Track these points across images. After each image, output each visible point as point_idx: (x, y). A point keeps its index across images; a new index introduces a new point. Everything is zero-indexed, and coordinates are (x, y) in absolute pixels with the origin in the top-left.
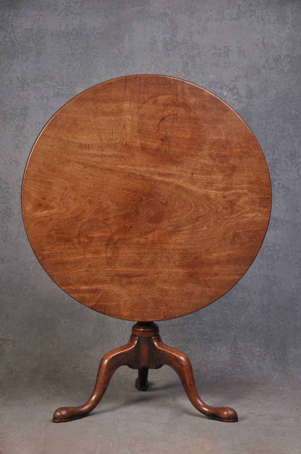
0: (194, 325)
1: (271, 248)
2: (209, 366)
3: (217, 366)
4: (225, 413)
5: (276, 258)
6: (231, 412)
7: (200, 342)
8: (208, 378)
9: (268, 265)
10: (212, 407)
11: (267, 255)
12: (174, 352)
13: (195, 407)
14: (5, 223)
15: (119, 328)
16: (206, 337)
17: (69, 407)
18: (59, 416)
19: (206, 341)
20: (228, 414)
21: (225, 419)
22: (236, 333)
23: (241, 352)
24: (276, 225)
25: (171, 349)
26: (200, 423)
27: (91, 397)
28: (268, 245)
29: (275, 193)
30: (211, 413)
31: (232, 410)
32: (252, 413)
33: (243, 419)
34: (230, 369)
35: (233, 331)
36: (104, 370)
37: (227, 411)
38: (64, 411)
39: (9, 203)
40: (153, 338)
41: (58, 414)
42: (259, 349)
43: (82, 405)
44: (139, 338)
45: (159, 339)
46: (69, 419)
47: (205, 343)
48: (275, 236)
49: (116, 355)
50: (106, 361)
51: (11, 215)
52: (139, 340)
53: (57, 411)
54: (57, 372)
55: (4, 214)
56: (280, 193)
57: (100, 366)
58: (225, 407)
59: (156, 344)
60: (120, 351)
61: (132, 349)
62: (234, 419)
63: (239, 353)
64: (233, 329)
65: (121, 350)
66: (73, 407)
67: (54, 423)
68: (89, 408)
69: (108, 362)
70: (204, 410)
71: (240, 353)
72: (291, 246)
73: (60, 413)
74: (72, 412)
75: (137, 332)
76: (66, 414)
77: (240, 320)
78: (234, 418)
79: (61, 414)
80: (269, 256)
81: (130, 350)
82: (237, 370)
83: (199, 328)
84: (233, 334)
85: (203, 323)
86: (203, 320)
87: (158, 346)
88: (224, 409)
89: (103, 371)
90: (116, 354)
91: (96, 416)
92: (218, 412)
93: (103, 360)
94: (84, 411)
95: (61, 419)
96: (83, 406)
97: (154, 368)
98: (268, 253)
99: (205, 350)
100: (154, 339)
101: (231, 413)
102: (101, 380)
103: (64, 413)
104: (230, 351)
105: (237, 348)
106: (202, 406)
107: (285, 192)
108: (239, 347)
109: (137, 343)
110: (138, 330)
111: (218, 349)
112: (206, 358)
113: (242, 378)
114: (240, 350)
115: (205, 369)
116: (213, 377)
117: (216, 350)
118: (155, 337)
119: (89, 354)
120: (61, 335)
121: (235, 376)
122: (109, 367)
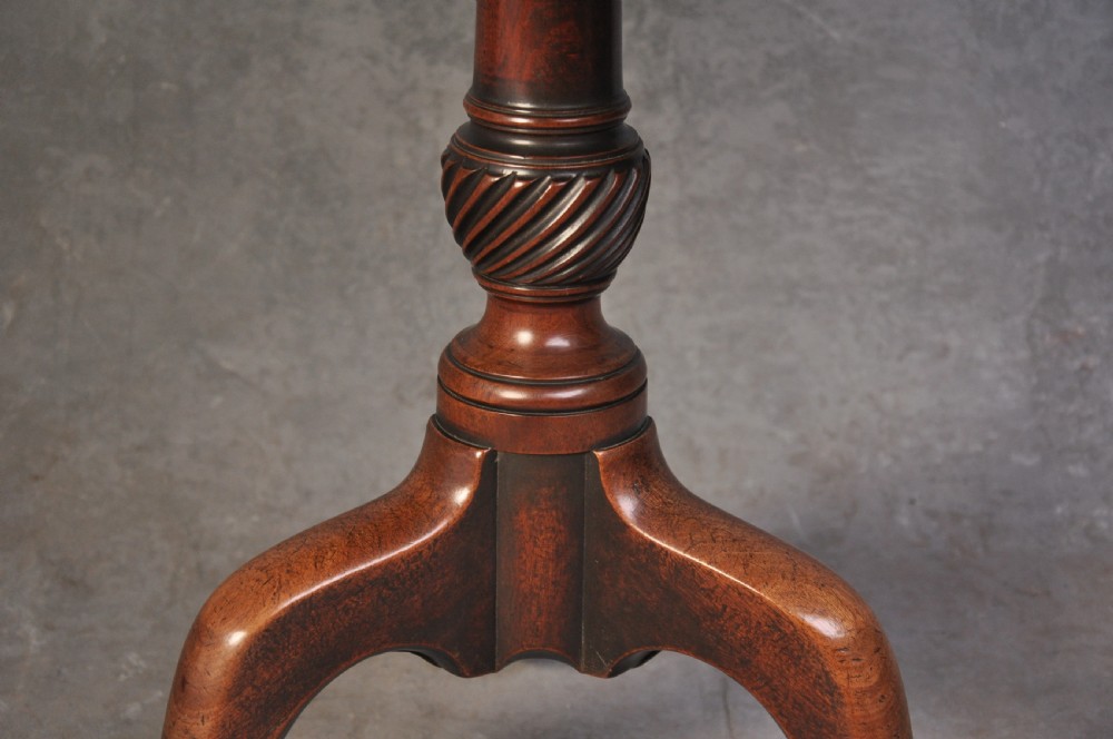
0: (822, 202)
2: (906, 442)
3: (955, 446)
7: (852, 301)
12: (765, 579)
16: (885, 270)
19: (885, 297)
22: (1065, 251)
23: (1093, 361)
34: (1030, 461)
35: (1047, 236)
40: (599, 454)
44: (489, 459)
45: (644, 463)
47: (883, 307)
49: (303, 602)
50: (234, 639)
52: (486, 479)
54: (36, 478)
59: (627, 506)
60: (337, 568)
61: (435, 540)
63: (1077, 364)
64: (1044, 227)
71: (1084, 368)
77: (1090, 172)
81: (417, 552)
82: (1072, 469)
83: (849, 221)
84: (1041, 257)
85: (872, 190)
86: (874, 172)
87: (641, 522)
90: (304, 594)
93: (200, 635)
99: (879, 347)
100: (612, 465)
104: (1023, 354)
105: (1065, 336)
108: (1081, 330)
110: (485, 391)
111: (954, 341)
112: (889, 399)
113: (1103, 525)
114: (1087, 351)
115: (885, 461)
116: (933, 514)
117: (944, 351)
118: (618, 450)
119: (228, 366)
120: (65, 246)
121: (1059, 510)
122: (248, 691)
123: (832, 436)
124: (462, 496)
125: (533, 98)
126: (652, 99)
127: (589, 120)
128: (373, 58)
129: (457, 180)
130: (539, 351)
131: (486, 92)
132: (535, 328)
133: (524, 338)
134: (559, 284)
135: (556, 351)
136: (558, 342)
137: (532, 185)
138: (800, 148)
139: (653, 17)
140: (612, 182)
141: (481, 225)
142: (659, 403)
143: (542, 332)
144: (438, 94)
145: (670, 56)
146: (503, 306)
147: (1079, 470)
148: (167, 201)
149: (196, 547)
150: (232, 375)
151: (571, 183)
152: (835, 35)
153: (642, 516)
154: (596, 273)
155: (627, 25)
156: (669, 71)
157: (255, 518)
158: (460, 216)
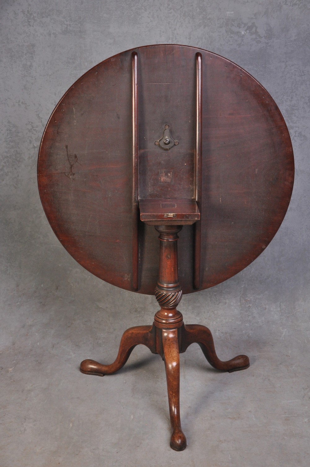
2: (219, 320)
3: (227, 320)
8: (217, 334)
14: (15, 169)
22: (246, 285)
23: (251, 305)
34: (239, 323)
35: (243, 283)
39: (19, 148)
47: (215, 295)
51: (21, 160)
54: (69, 327)
55: (14, 159)
63: (248, 306)
71: (249, 306)
82: (246, 324)
84: (243, 286)
99: (214, 302)
104: (239, 304)
105: (246, 301)
108: (249, 300)
111: (227, 301)
113: (251, 334)
114: (250, 303)
116: (222, 333)
119: (101, 306)
120: (72, 285)
121: (244, 332)
147: (247, 325)
149: (96, 339)
150: (101, 308)
157: (106, 334)
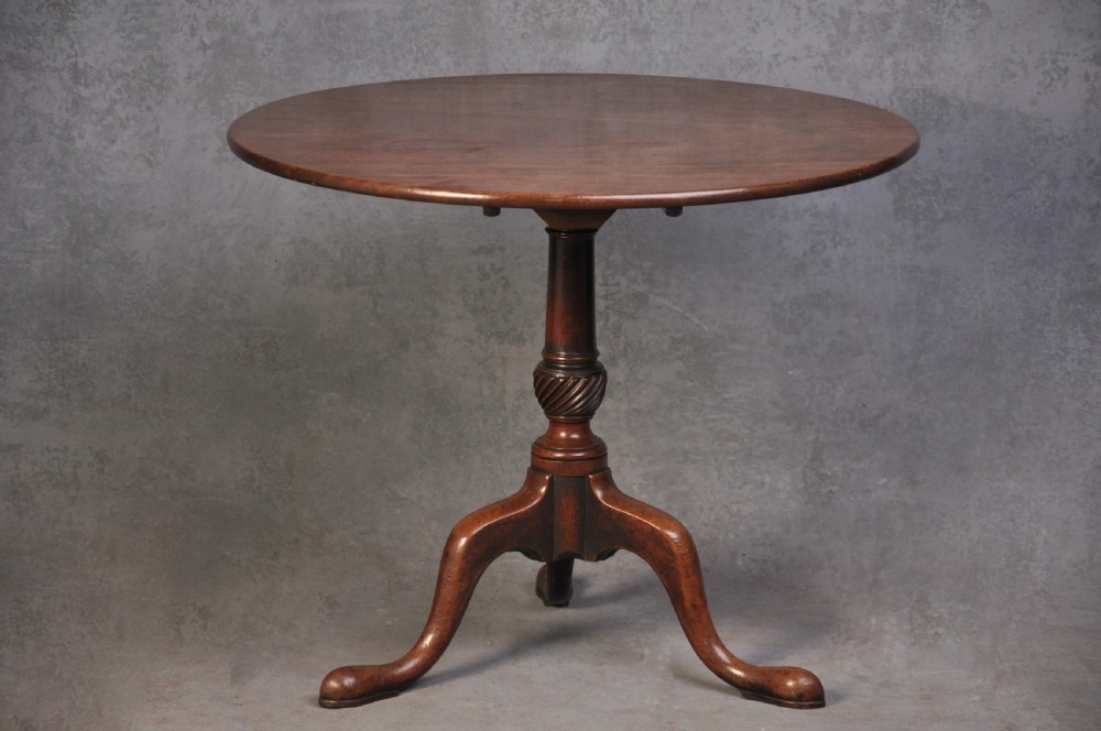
0: (700, 411)
1: (929, 187)
2: (742, 528)
3: (767, 529)
4: (790, 684)
5: (941, 215)
6: (804, 682)
7: (716, 460)
8: (739, 562)
9: (918, 237)
10: (755, 667)
11: (914, 207)
13: (706, 664)
14: (149, 109)
15: (485, 421)
16: (733, 445)
17: (363, 667)
18: (336, 691)
19: (733, 458)
20: (797, 688)
21: (790, 699)
22: (822, 435)
23: (835, 489)
24: (945, 118)
25: (642, 508)
26: (720, 711)
27: (422, 638)
28: (918, 178)
29: (945, 21)
30: (750, 683)
31: (808, 674)
32: (863, 679)
33: (838, 698)
35: (813, 428)
36: (456, 568)
37: (795, 679)
38: (351, 677)
39: (159, 48)
40: (591, 476)
41: (334, 684)
42: (885, 480)
43: (397, 658)
44: (551, 478)
45: (606, 480)
46: (365, 698)
47: (732, 463)
48: (940, 151)
50: (463, 541)
51: (165, 84)
52: (551, 485)
53: (331, 676)
55: (145, 81)
56: (959, 20)
57: (446, 554)
58: (789, 668)
59: (599, 494)
60: (500, 515)
61: (532, 507)
62: (814, 700)
63: (827, 490)
64: (812, 423)
65: (503, 513)
66: (374, 666)
67: (322, 710)
68: (417, 667)
69: (468, 544)
70: (732, 674)
71: (830, 492)
72: (988, 180)
73: (339, 681)
74: (372, 678)
75: (547, 461)
76: (355, 686)
77: (834, 396)
78: (814, 697)
79: (342, 686)
80: (920, 210)
81: (526, 512)
83: (714, 421)
84: (810, 438)
85: (725, 405)
86: (726, 396)
87: (605, 500)
88: (788, 672)
89: (454, 569)
91: (437, 687)
92: (769, 681)
93: (452, 539)
94: (404, 675)
95: (342, 699)
96: (400, 663)
97: (595, 558)
98: (920, 202)
99: (730, 482)
100: (595, 480)
101: (806, 684)
102: (449, 592)
103: (349, 681)
104: (801, 485)
105: (822, 477)
106: (727, 664)
107: (974, 18)
108: (829, 474)
109: (547, 491)
110: (549, 454)
111: (767, 479)
112: (734, 507)
114: (832, 483)
115: (732, 537)
116: (754, 561)
117: (763, 484)
118: (597, 475)
122: (470, 557)
123: (706, 525)
124: (543, 490)
125: (566, 351)
126: (613, 360)
127: (586, 358)
128: (471, 341)
129: (540, 379)
130: (568, 439)
131: (549, 349)
132: (566, 431)
133: (563, 435)
134: (576, 415)
135: (575, 440)
136: (575, 436)
137: (566, 379)
138: (690, 384)
139: (613, 320)
140: (594, 380)
141: (548, 395)
142: (612, 462)
143: (569, 432)
144: (504, 359)
145: (622, 338)
146: (555, 424)
148: (369, 414)
151: (579, 379)
152: (706, 328)
153: (605, 498)
154: (588, 413)
155: (599, 324)
156: (622, 346)
158: (541, 391)
